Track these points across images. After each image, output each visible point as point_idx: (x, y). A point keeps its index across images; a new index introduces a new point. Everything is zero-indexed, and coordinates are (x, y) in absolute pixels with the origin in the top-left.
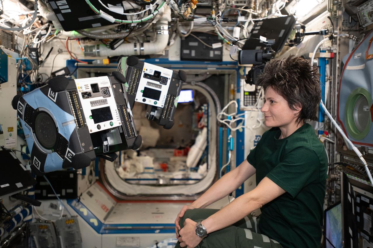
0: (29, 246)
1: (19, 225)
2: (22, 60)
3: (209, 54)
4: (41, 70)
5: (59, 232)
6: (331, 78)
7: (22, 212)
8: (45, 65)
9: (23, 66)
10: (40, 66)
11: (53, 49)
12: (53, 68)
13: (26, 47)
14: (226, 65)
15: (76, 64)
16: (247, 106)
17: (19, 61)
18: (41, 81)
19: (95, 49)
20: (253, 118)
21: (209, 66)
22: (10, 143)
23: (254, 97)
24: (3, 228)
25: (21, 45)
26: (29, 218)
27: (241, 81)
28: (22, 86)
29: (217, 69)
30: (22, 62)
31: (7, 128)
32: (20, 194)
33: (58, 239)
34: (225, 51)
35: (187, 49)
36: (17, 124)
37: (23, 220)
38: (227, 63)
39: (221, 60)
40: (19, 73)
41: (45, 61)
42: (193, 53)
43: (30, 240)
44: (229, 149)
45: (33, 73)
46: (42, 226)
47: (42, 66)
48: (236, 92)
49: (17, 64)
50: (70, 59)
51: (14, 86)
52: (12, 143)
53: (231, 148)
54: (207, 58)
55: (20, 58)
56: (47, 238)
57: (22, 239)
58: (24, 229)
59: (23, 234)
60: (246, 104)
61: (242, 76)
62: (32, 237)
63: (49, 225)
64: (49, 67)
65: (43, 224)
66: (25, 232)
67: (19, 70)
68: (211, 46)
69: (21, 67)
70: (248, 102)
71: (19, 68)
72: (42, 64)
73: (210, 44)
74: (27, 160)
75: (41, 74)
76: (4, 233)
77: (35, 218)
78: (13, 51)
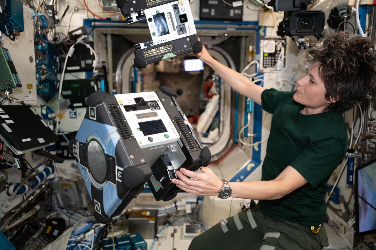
0: (53, 203)
1: (43, 182)
2: (38, 17)
3: (229, 12)
4: (58, 29)
5: (81, 191)
6: (370, 29)
7: (45, 170)
8: (62, 24)
9: (39, 23)
10: (57, 26)
11: (69, 7)
12: (70, 28)
13: (41, 3)
14: (246, 25)
15: (93, 24)
16: (265, 67)
17: (35, 18)
18: (58, 41)
19: (113, 3)
20: (272, 80)
21: (229, 26)
22: (30, 101)
23: (273, 58)
24: (28, 185)
25: (37, 2)
26: (51, 176)
27: (260, 42)
28: (39, 44)
29: (237, 29)
30: (38, 19)
31: (26, 85)
32: (42, 150)
33: (80, 197)
34: (245, 10)
35: (206, 8)
36: (37, 83)
37: (46, 179)
38: (247, 23)
39: (241, 19)
40: (35, 30)
41: (61, 21)
42: (213, 12)
43: (53, 197)
44: (248, 111)
45: (50, 32)
46: (65, 184)
47: (58, 25)
48: (255, 53)
49: (34, 20)
50: (87, 18)
51: (31, 41)
52: (32, 101)
53: (250, 110)
54: (227, 17)
55: (36, 15)
56: (69, 196)
57: (46, 196)
58: (48, 187)
59: (47, 191)
60: (265, 66)
61: (261, 36)
62: (56, 194)
63: (71, 183)
64: (66, 26)
65: (66, 182)
66: (49, 190)
67: (36, 27)
68: (232, 4)
69: (37, 23)
70: (267, 63)
71: (36, 25)
72: (58, 23)
73: (230, 2)
74: (47, 120)
75: (58, 34)
76: (29, 190)
77: (58, 177)
78: (29, 6)
